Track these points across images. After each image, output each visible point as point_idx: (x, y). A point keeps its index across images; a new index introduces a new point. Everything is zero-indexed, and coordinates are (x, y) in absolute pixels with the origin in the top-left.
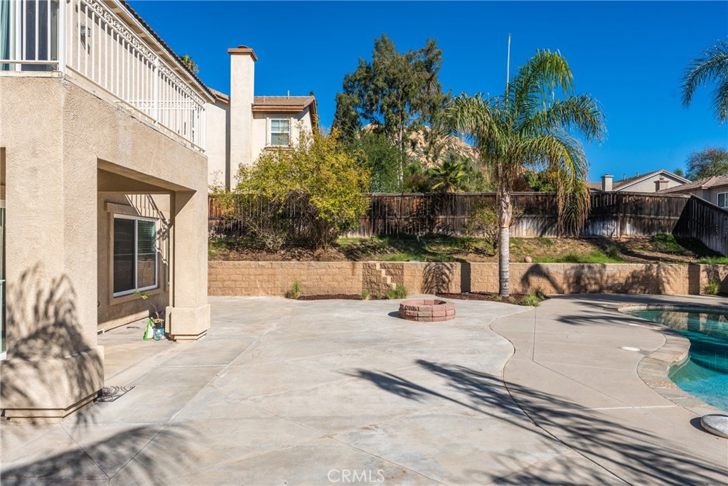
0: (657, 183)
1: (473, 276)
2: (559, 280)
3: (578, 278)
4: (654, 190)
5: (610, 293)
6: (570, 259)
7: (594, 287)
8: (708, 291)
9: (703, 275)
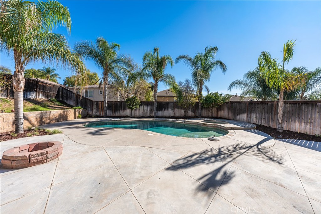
3: (41, 118)
7: (48, 121)
8: (78, 118)
9: (77, 112)
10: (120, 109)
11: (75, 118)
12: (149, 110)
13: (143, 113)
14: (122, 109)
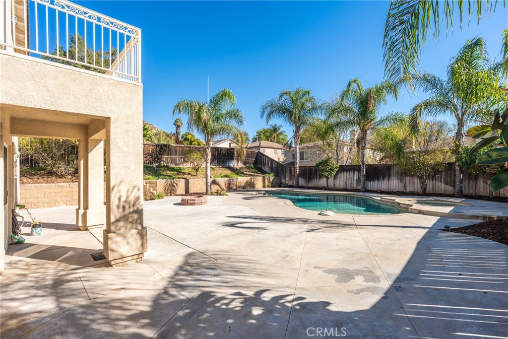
0: (230, 144)
1: (190, 185)
2: (223, 186)
3: (229, 184)
4: (229, 147)
5: (240, 189)
6: (226, 176)
7: (235, 188)
8: (268, 186)
9: (266, 180)
10: (315, 176)
11: (264, 186)
12: (355, 178)
13: (346, 183)
14: (318, 177)
